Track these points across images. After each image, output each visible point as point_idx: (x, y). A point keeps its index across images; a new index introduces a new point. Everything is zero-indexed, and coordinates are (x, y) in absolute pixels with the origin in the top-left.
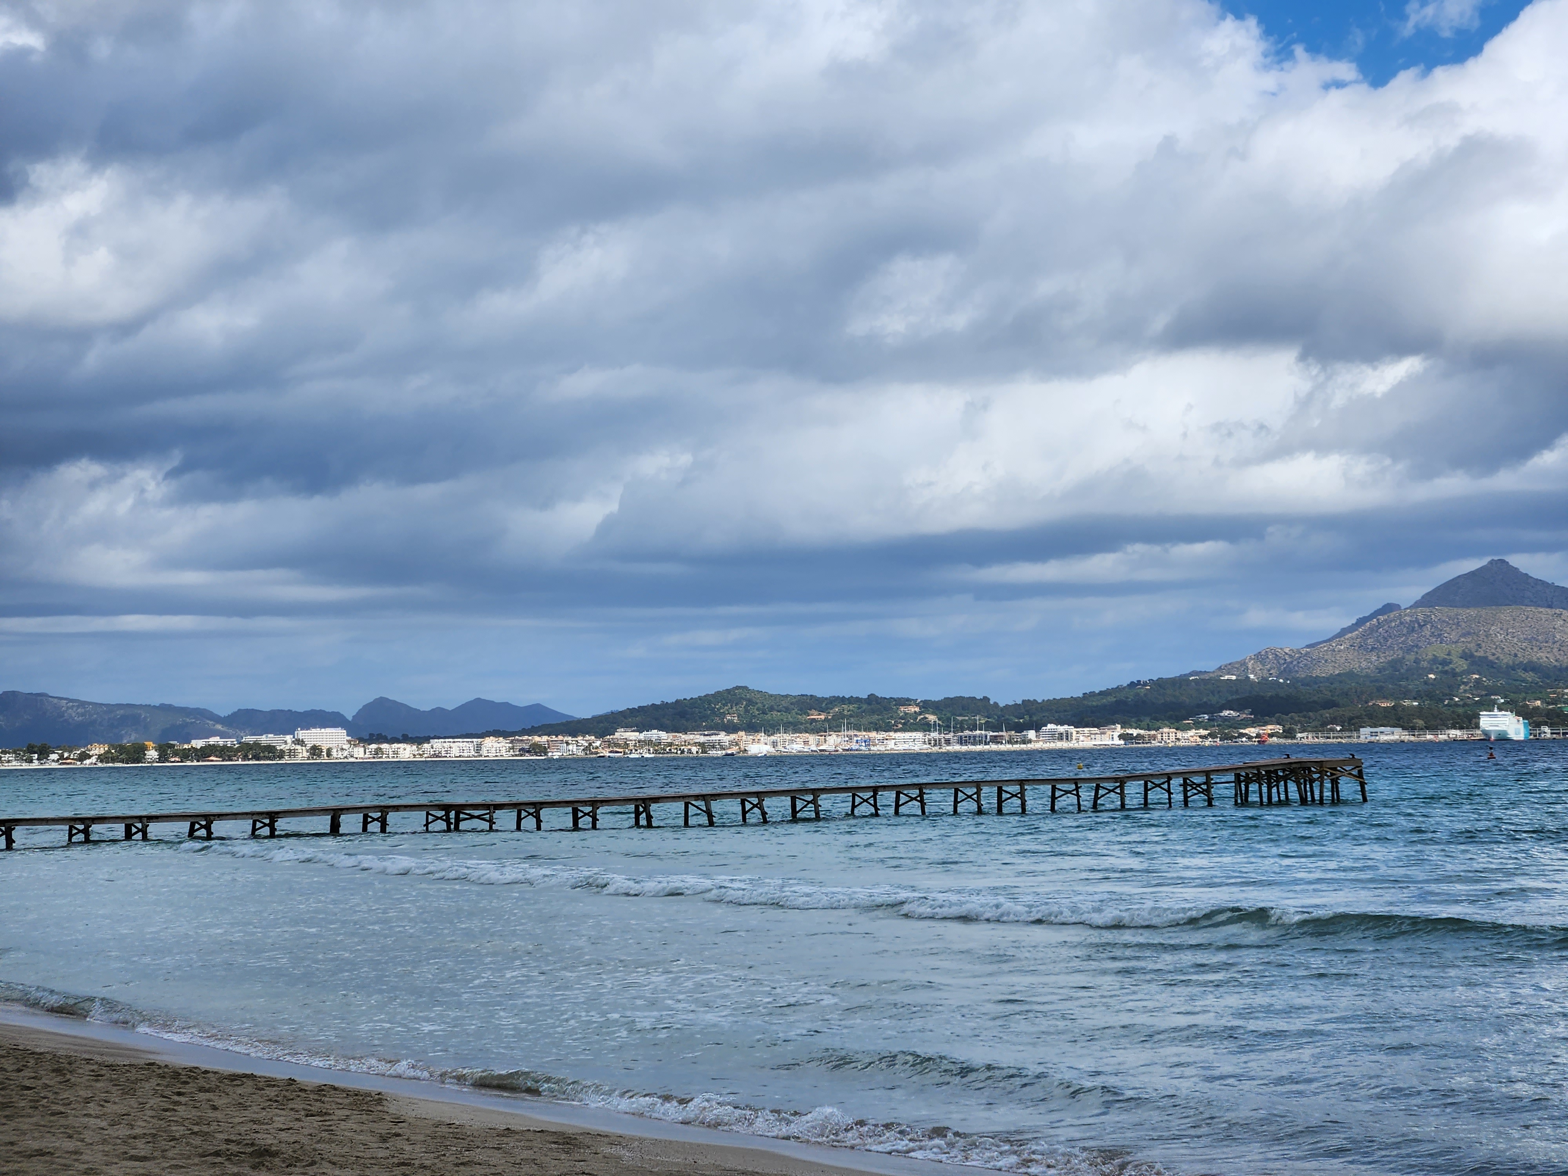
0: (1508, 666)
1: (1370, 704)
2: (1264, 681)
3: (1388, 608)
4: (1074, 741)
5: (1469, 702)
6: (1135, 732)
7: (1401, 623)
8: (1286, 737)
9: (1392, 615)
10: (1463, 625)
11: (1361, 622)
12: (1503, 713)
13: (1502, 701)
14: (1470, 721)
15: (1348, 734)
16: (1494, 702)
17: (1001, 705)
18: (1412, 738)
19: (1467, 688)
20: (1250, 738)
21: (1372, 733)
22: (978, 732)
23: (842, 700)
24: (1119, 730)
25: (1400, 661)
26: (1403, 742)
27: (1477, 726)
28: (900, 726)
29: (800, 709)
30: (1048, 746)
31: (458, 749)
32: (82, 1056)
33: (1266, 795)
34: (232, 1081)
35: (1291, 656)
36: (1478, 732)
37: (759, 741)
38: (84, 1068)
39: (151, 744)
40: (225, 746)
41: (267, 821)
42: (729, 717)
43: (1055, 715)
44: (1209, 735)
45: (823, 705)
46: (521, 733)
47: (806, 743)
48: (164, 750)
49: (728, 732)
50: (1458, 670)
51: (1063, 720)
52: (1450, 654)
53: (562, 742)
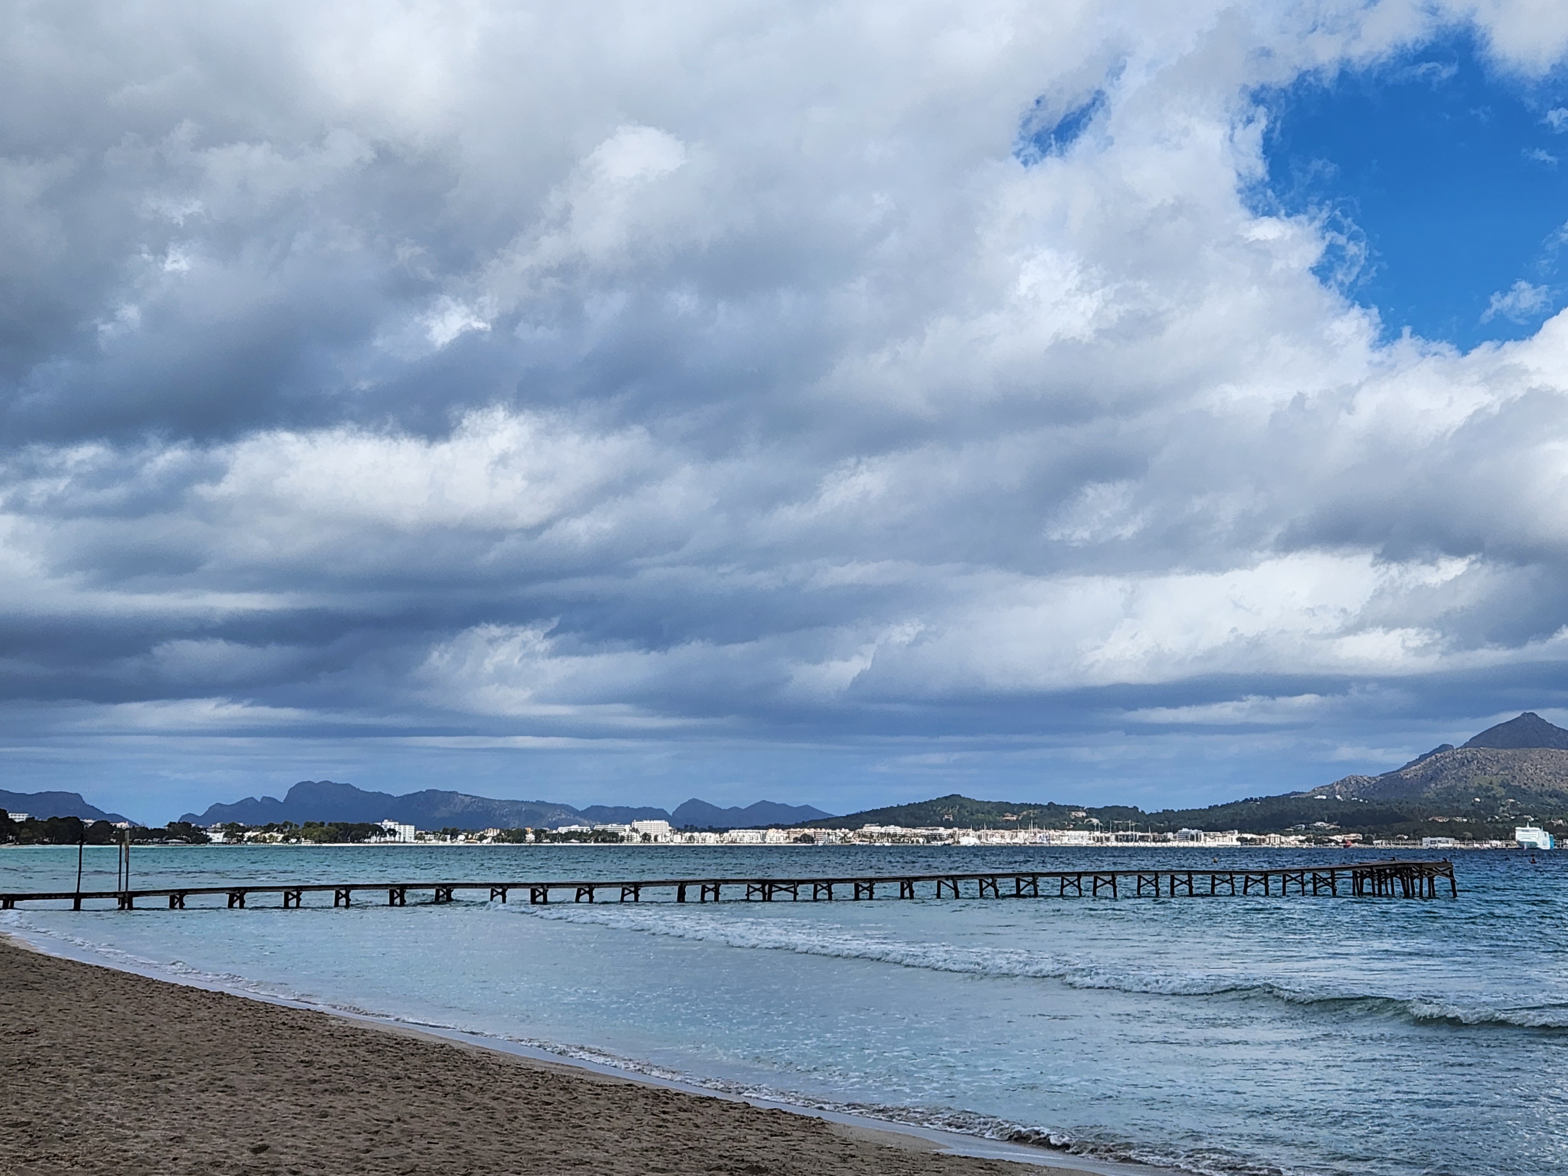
0: (1537, 793)
1: (1430, 819)
2: (1347, 802)
3: (1444, 748)
4: (1202, 841)
5: (1507, 819)
6: (1249, 836)
7: (1454, 759)
8: (1365, 843)
9: (1447, 753)
10: (1502, 762)
11: (1423, 758)
12: (1534, 828)
13: (1533, 819)
14: (1508, 834)
15: (1413, 842)
16: (1527, 820)
17: (1147, 813)
18: (1463, 846)
19: (1505, 809)
20: (1337, 843)
21: (1431, 842)
22: (1129, 833)
23: (1030, 806)
24: (1237, 835)
25: (1454, 787)
26: (1455, 848)
27: (1513, 838)
28: (1072, 826)
29: (999, 812)
30: (1182, 844)
31: (748, 837)
32: (575, 1076)
33: (1376, 888)
34: (701, 1102)
35: (1368, 782)
36: (1514, 843)
37: (968, 835)
38: (583, 1088)
39: (529, 829)
40: (582, 832)
41: (633, 889)
42: (946, 817)
43: (1189, 822)
44: (1306, 840)
45: (1015, 810)
46: (795, 826)
47: (1002, 837)
48: (539, 834)
49: (946, 828)
50: (1498, 796)
51: (1195, 825)
52: (1491, 783)
53: (825, 833)
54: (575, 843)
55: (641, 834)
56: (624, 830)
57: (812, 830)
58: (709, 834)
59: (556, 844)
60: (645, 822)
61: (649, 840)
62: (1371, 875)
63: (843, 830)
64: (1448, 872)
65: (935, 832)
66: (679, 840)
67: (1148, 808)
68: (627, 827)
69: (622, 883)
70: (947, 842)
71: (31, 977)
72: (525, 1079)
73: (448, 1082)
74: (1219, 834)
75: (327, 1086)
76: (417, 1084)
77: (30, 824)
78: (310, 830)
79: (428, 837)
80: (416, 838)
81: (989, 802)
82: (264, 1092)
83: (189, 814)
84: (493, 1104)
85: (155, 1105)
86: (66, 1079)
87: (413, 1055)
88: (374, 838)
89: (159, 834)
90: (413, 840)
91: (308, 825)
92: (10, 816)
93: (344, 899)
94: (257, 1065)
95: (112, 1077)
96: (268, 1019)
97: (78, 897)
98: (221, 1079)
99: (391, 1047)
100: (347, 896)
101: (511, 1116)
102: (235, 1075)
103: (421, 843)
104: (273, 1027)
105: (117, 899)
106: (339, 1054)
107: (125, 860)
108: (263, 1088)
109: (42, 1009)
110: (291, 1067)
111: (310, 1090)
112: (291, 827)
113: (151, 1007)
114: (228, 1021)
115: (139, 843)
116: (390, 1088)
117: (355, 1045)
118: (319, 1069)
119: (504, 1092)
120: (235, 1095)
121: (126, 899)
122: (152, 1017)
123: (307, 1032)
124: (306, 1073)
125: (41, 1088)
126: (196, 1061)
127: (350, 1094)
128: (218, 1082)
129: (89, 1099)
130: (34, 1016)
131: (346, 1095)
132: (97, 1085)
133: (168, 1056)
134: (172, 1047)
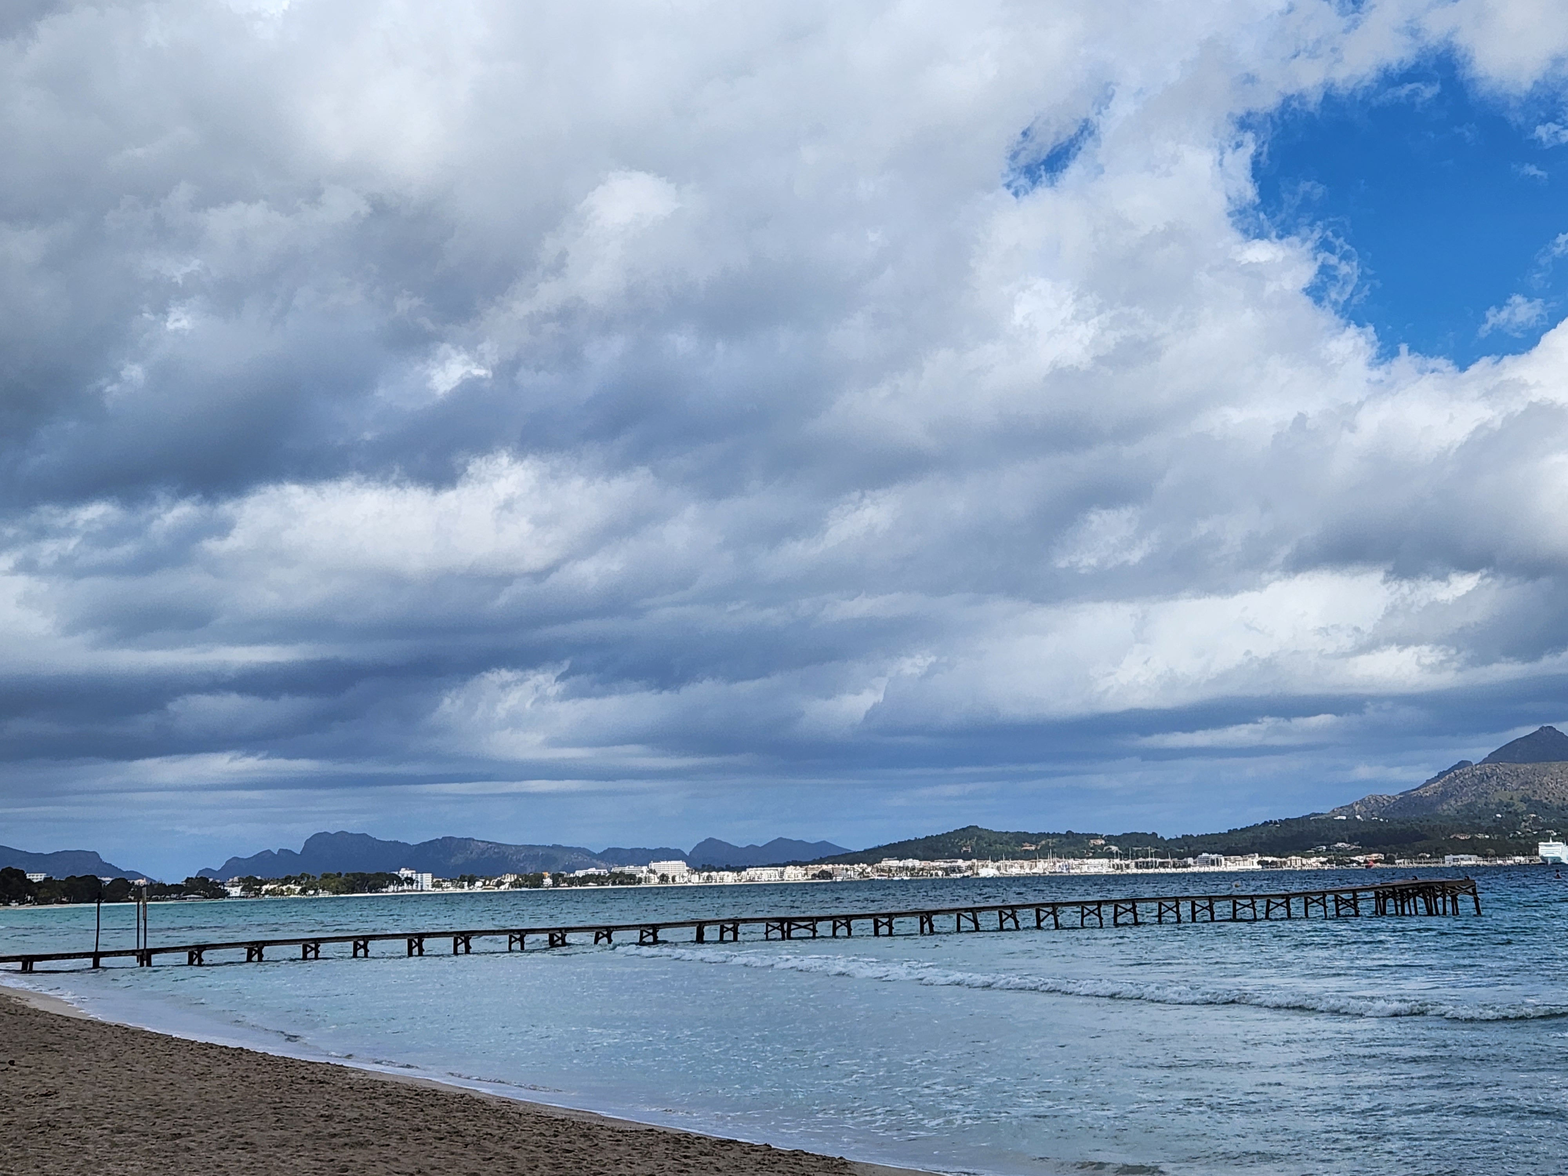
0: (1558, 807)
1: (1452, 837)
2: (1368, 822)
3: (1463, 764)
4: (1223, 866)
5: (1529, 835)
6: (1269, 859)
7: (1473, 775)
8: (1387, 863)
9: (1466, 770)
10: (1522, 776)
11: (1441, 775)
12: (1557, 843)
13: (1555, 834)
14: (1531, 850)
15: (1435, 860)
16: (1549, 835)
17: (1166, 839)
18: (1486, 863)
19: (1527, 824)
20: (1359, 863)
21: (1454, 860)
22: (1149, 859)
23: (1048, 835)
24: (1257, 858)
25: (1474, 804)
26: (1478, 866)
27: (1537, 854)
28: (1091, 854)
29: (1017, 842)
30: (1203, 869)
31: (767, 875)
32: (595, 1123)
33: (1399, 908)
34: (722, 1146)
35: (1388, 801)
36: (1538, 858)
37: (987, 866)
38: (604, 1134)
39: (546, 874)
40: (600, 875)
41: (651, 931)
42: (964, 849)
43: (1209, 846)
44: (1327, 861)
45: (1034, 839)
46: (813, 862)
47: (1022, 867)
48: (556, 879)
49: (964, 860)
50: (1519, 811)
51: (1214, 850)
52: (1511, 799)
53: (843, 869)
54: (592, 886)
55: (659, 875)
56: (642, 872)
57: (830, 866)
58: (726, 873)
59: (574, 888)
60: (662, 863)
61: (667, 881)
62: (1394, 895)
63: (861, 865)
64: (1470, 890)
65: (953, 864)
66: (697, 881)
67: (1167, 834)
68: (645, 868)
69: (641, 926)
70: (966, 874)
71: (50, 1038)
72: (545, 1127)
73: (468, 1132)
74: (1239, 858)
75: (347, 1140)
76: (438, 1135)
77: (47, 884)
78: (327, 881)
79: (445, 884)
80: (433, 886)
81: (1007, 833)
82: (285, 1148)
83: (207, 869)
84: (515, 1153)
85: (175, 1164)
86: (86, 1140)
87: (432, 1106)
88: (391, 888)
89: (178, 891)
90: (430, 889)
91: (326, 876)
92: (28, 876)
93: (362, 950)
94: (277, 1121)
95: (132, 1137)
96: (288, 1074)
97: (96, 956)
98: (241, 1136)
99: (411, 1098)
100: (365, 947)
101: (531, 1165)
102: (255, 1131)
103: (438, 891)
104: (292, 1082)
105: (135, 957)
106: (358, 1107)
107: (143, 918)
108: (283, 1144)
109: (62, 1070)
110: (310, 1122)
111: (330, 1144)
112: (308, 878)
113: (171, 1065)
114: (248, 1077)
115: (157, 900)
116: (410, 1140)
117: (375, 1098)
118: (339, 1122)
119: (524, 1141)
120: (255, 1152)
121: (145, 956)
122: (172, 1075)
123: (327, 1086)
124: (326, 1127)
125: (61, 1151)
126: (216, 1119)
127: (372, 1147)
128: (239, 1139)
129: (109, 1160)
130: (53, 1078)
131: (366, 1148)
132: (117, 1145)
133: (188, 1114)
134: (193, 1105)
